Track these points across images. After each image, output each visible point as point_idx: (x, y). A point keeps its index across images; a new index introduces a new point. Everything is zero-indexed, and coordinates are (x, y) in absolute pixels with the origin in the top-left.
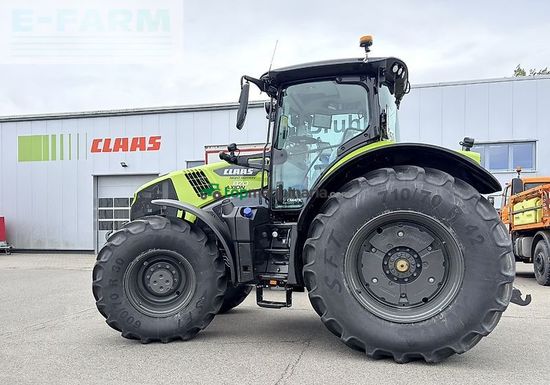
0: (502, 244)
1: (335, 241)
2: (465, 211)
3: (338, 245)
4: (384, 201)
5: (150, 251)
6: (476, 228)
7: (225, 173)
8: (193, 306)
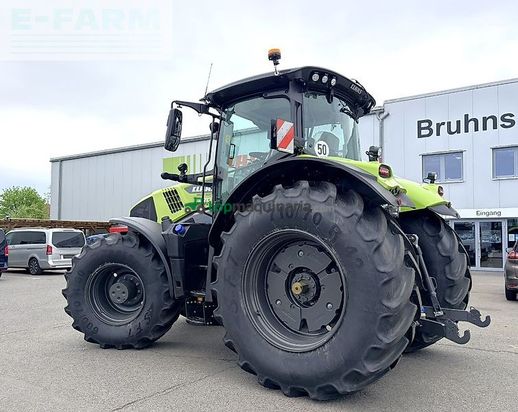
0: (382, 269)
1: (233, 260)
2: (344, 231)
3: (236, 264)
4: (272, 219)
5: (106, 265)
6: (355, 250)
7: (194, 190)
8: (142, 317)
